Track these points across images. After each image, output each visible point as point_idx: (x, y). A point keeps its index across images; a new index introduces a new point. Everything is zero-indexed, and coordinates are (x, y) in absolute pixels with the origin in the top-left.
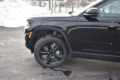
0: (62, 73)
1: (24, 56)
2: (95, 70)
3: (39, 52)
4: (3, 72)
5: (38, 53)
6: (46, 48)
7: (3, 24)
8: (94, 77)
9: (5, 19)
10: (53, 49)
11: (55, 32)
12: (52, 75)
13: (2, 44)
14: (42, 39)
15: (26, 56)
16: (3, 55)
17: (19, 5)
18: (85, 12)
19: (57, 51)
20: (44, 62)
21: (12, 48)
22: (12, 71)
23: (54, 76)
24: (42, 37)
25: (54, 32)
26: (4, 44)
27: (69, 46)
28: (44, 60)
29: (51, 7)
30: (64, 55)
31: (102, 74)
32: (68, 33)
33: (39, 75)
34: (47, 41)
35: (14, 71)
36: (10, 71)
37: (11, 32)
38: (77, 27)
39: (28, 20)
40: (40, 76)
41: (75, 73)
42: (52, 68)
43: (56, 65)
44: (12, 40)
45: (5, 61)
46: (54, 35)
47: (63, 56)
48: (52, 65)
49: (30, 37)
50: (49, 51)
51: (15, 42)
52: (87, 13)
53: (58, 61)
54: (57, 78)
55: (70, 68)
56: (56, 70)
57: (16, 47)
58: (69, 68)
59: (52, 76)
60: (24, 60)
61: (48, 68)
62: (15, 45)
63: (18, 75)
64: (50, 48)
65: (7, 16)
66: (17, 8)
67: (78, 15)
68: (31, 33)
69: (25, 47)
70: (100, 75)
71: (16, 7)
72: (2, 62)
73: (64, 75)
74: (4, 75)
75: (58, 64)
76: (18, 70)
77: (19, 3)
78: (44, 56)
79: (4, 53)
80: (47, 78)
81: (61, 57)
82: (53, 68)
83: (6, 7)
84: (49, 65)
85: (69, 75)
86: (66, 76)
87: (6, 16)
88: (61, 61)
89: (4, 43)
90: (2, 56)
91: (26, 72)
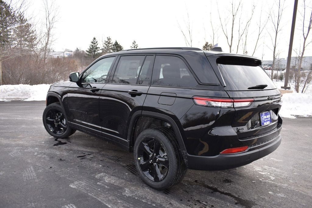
19: (64, 120)
20: (51, 130)
38: (68, 94)
50: (55, 119)
75: (63, 134)
88: (66, 132)
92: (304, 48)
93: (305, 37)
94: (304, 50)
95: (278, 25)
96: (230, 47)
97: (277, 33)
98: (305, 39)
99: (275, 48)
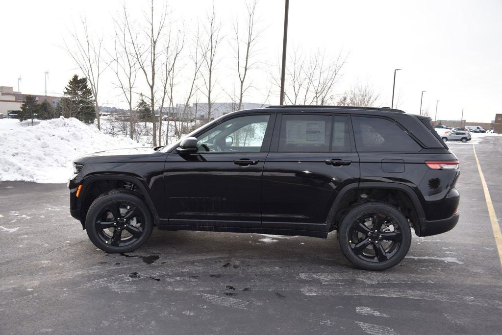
0: (141, 260)
1: (69, 237)
2: (206, 252)
3: (96, 224)
4: (20, 264)
5: (94, 225)
6: (110, 216)
7: (32, 177)
8: (198, 262)
9: (37, 166)
10: (124, 217)
11: (129, 183)
12: (119, 264)
13: (24, 218)
14: (101, 197)
15: (75, 237)
16: (23, 237)
17: (74, 134)
18: (178, 146)
19: (133, 220)
20: (107, 242)
21: (45, 224)
22: (38, 262)
23: (124, 265)
24: (102, 195)
25: (126, 184)
26: (28, 218)
27: (153, 208)
28: (107, 239)
29: (157, 138)
30: (146, 227)
31: (217, 257)
32: (151, 184)
33: (93, 265)
34: (111, 199)
35: (43, 262)
36: (35, 262)
37: (49, 193)
38: (165, 174)
39: (75, 163)
40: (94, 268)
41: (165, 258)
42: (122, 254)
43: (130, 246)
44: (49, 209)
45: (26, 247)
46: (126, 189)
47: (143, 229)
48: (122, 248)
49: (77, 195)
50: (116, 219)
51: (54, 212)
52: (181, 147)
53: (135, 240)
54: (128, 268)
55: (158, 252)
56: (131, 257)
57: (56, 221)
58: (155, 252)
59: (119, 266)
60: (68, 243)
61: (114, 253)
62: (54, 218)
63: (50, 268)
64: (117, 214)
65: (44, 159)
66: (69, 141)
67: (168, 151)
68: (80, 187)
69: (71, 216)
70: (210, 259)
71: (67, 138)
72: (19, 249)
73: (143, 263)
74: (21, 270)
75: (135, 244)
76: (51, 260)
77: (73, 128)
78: (106, 231)
79: (27, 234)
80: (107, 269)
81: (140, 231)
82: (125, 254)
83: (41, 138)
84: (117, 248)
85: (153, 262)
86: (146, 264)
87: (40, 159)
88: (141, 238)
89: (28, 215)
90: (22, 240)
91: (69, 262)
92: (242, 94)
93: (242, 80)
94: (241, 97)
95: (211, 61)
96: (152, 87)
97: (210, 72)
98: (242, 82)
99: (210, 92)
